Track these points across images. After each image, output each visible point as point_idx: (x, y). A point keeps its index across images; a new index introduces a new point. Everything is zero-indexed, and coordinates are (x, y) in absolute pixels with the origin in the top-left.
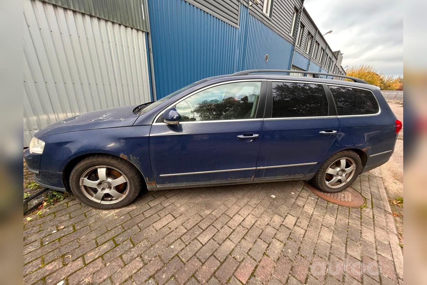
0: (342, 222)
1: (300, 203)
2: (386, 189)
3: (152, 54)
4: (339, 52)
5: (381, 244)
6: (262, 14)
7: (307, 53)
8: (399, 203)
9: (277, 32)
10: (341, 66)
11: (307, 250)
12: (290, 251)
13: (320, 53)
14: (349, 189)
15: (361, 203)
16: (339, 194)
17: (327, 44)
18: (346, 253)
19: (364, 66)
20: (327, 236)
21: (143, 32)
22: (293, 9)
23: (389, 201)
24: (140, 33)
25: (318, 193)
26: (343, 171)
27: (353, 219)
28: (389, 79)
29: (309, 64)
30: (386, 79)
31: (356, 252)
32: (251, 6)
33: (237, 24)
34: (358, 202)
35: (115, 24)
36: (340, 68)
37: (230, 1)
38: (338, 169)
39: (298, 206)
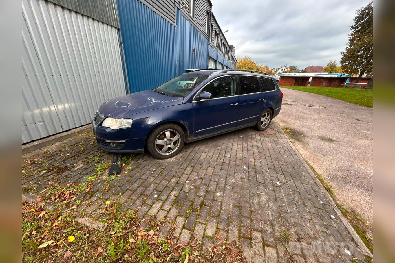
0: (272, 139)
1: (254, 136)
2: (280, 126)
3: (123, 48)
4: (232, 46)
5: (286, 142)
6: (189, 15)
7: (216, 46)
8: (286, 130)
9: (199, 30)
10: (235, 57)
11: (266, 149)
12: (261, 151)
13: (223, 46)
14: (268, 128)
15: (274, 132)
16: (266, 131)
17: (226, 40)
18: (277, 147)
19: (246, 57)
20: (269, 144)
21: (115, 28)
22: (206, 12)
23: (283, 130)
24: (113, 29)
25: (259, 132)
26: (266, 119)
27: (274, 138)
28: (261, 67)
29: (218, 55)
30: (259, 66)
31: (280, 146)
32: (182, 8)
33: (175, 23)
34: (273, 132)
35: (95, 20)
36: (234, 58)
37: (161, 1)
38: (265, 118)
39: (254, 138)
